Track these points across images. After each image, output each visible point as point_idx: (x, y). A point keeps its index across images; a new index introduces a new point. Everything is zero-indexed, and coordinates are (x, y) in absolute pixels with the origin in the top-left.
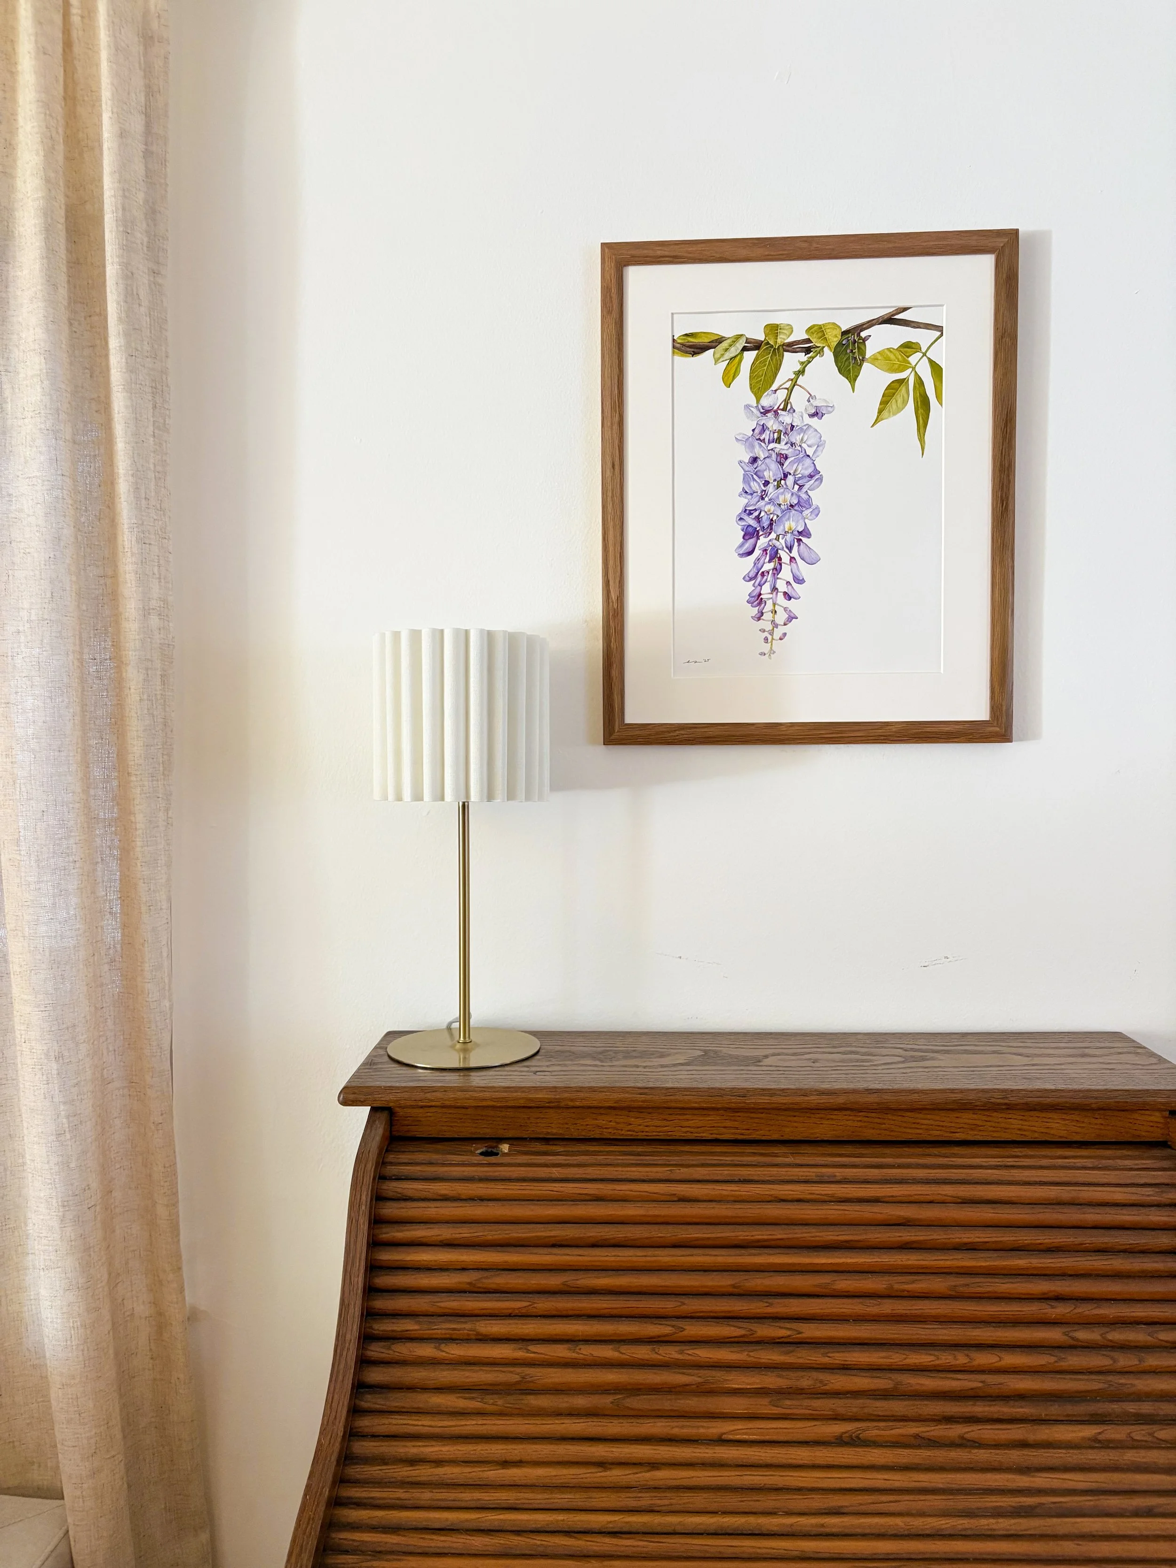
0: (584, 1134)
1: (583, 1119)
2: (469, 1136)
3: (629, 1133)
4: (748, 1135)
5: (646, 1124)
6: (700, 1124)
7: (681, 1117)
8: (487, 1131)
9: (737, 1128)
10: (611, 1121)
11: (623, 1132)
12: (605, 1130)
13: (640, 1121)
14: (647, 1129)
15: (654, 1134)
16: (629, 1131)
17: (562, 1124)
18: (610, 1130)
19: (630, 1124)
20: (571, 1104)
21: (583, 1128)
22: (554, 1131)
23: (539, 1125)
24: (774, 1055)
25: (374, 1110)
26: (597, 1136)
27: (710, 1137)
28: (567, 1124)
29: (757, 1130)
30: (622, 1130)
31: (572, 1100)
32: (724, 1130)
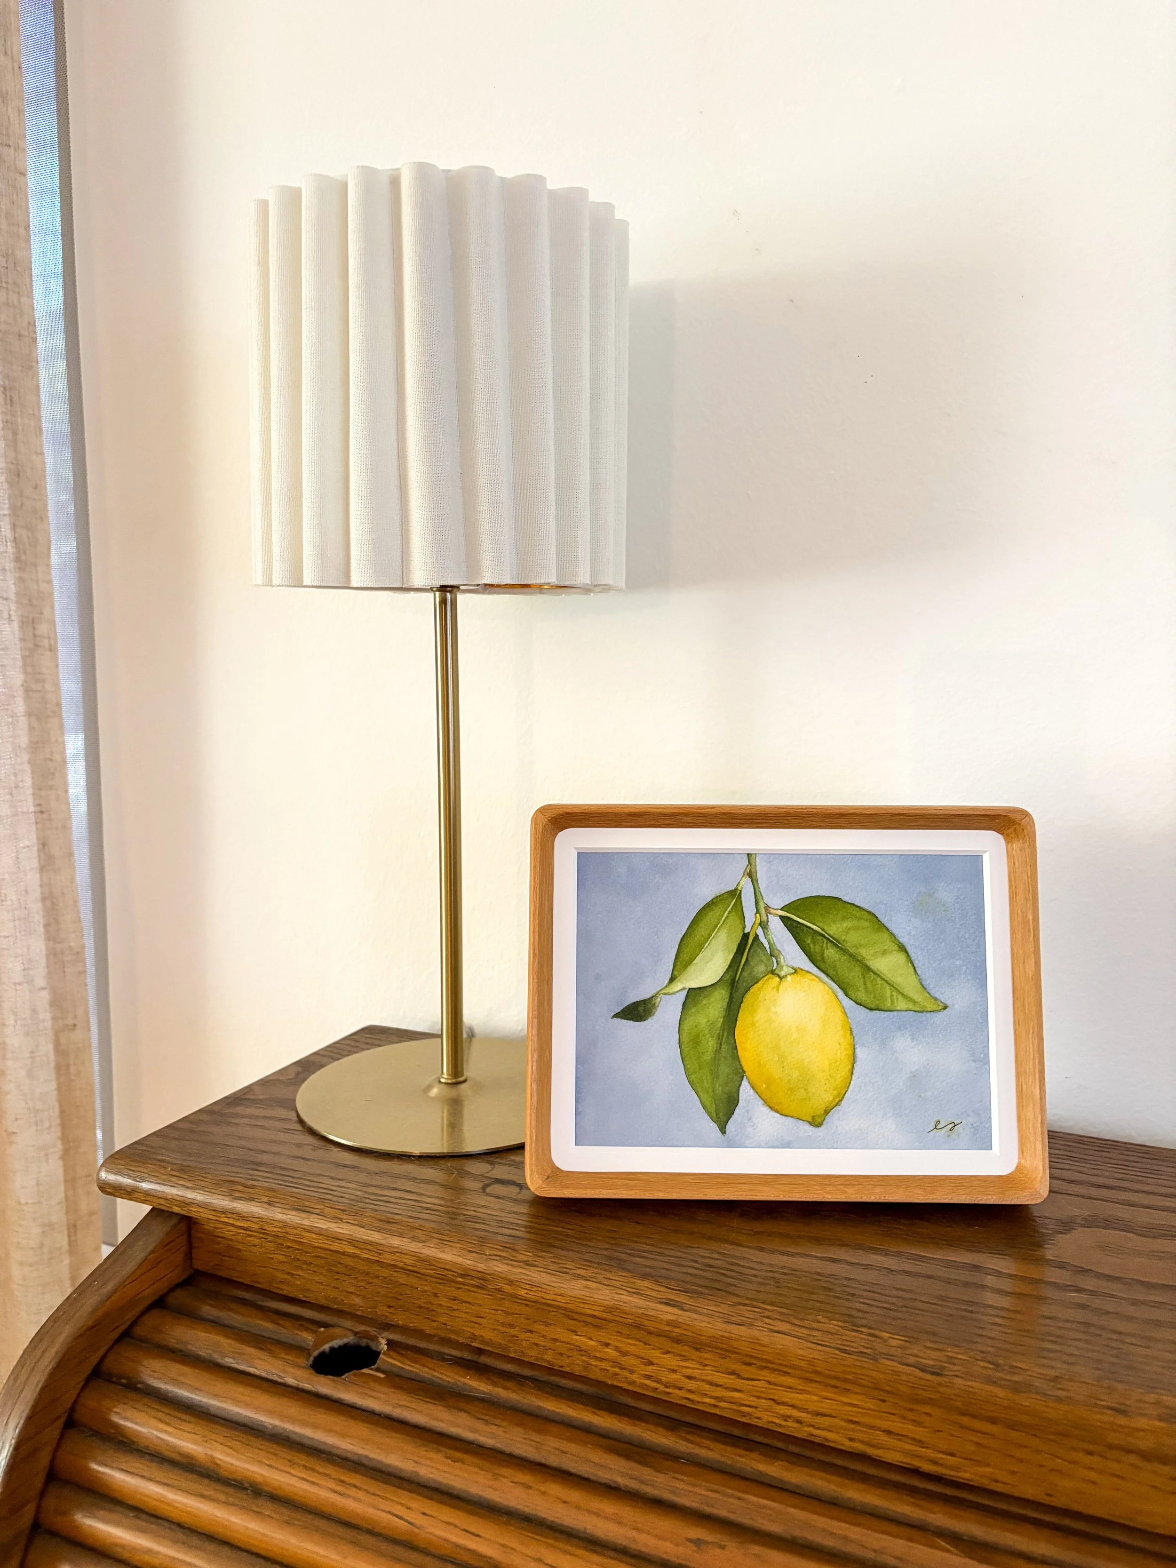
0: (546, 1357)
1: (548, 1325)
2: (323, 1302)
3: (647, 1382)
4: (951, 1468)
5: (689, 1372)
6: (825, 1406)
7: (773, 1378)
8: (357, 1300)
9: (921, 1443)
10: (607, 1345)
11: (634, 1377)
12: (594, 1362)
13: (670, 1361)
14: (692, 1385)
15: (707, 1400)
16: (649, 1377)
17: (503, 1324)
18: (604, 1365)
19: (651, 1363)
20: (508, 1289)
21: (549, 1344)
22: (487, 1335)
23: (456, 1313)
24: (1090, 1223)
25: (155, 1212)
26: (578, 1371)
27: (847, 1445)
28: (511, 1326)
29: (978, 1463)
30: (632, 1372)
31: (511, 1282)
32: (884, 1438)
